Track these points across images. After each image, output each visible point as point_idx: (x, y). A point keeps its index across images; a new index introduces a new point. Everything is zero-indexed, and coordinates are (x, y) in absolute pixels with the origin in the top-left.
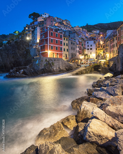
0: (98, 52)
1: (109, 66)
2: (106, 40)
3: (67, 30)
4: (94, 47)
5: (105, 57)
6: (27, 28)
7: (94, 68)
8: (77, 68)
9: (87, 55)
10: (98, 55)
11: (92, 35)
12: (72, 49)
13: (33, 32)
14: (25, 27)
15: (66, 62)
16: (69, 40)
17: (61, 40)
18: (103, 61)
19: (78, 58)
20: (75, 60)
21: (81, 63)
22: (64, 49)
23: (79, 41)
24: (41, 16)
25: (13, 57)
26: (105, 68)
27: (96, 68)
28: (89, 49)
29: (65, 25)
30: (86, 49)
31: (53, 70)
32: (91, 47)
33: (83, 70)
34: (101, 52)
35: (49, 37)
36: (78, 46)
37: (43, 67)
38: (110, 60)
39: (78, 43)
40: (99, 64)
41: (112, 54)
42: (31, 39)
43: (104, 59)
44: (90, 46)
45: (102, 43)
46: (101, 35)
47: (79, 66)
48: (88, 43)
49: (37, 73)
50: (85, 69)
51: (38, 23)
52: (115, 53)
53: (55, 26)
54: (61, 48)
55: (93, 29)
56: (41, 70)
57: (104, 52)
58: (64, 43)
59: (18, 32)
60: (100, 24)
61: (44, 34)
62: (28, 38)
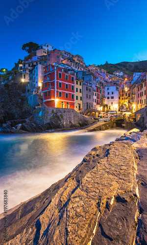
0: (122, 102)
1: (135, 119)
2: (133, 85)
3: (79, 70)
4: (116, 95)
5: (130, 109)
6: (21, 65)
7: (116, 123)
8: (94, 123)
9: (107, 105)
10: (122, 106)
11: (113, 79)
12: (87, 97)
13: (31, 71)
14: (17, 62)
15: (80, 114)
16: (84, 84)
17: (73, 85)
18: (128, 114)
19: (95, 109)
20: (91, 113)
21: (99, 116)
22: (77, 97)
23: (96, 86)
24: (42, 48)
25: (3, 107)
26: (131, 123)
27: (119, 123)
28: (110, 98)
29: (76, 63)
30: (105, 97)
31: (63, 125)
32: (112, 96)
33: (103, 125)
34: (126, 103)
35: (56, 80)
36: (95, 93)
37: (48, 121)
38: (137, 112)
39: (95, 88)
40: (122, 118)
41: (139, 104)
42: (29, 81)
43: (129, 111)
44: (110, 93)
45: (126, 89)
46: (126, 79)
47: (96, 120)
48: (108, 89)
49: (41, 129)
50: (105, 124)
51: (38, 58)
52: (144, 103)
53: (62, 65)
54: (73, 95)
55: (115, 71)
56: (46, 124)
57: (129, 102)
58: (77, 89)
59: (6, 69)
60: (124, 62)
61: (49, 76)
62: (23, 80)
